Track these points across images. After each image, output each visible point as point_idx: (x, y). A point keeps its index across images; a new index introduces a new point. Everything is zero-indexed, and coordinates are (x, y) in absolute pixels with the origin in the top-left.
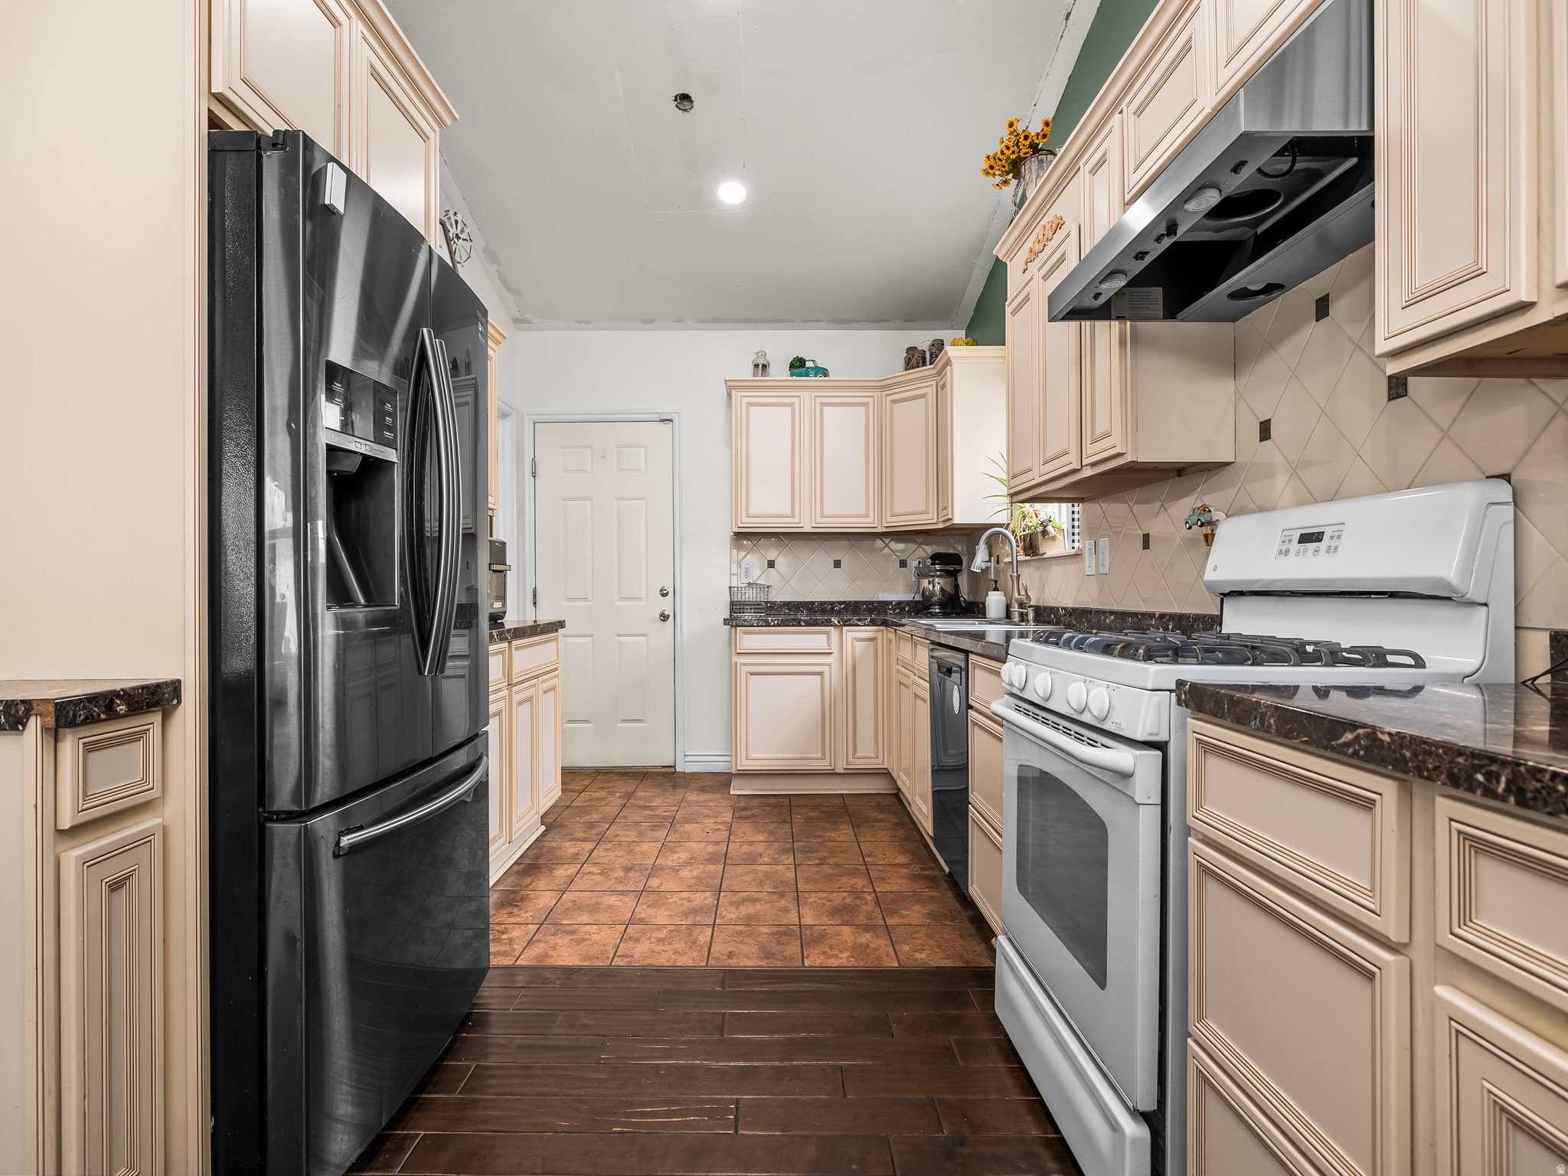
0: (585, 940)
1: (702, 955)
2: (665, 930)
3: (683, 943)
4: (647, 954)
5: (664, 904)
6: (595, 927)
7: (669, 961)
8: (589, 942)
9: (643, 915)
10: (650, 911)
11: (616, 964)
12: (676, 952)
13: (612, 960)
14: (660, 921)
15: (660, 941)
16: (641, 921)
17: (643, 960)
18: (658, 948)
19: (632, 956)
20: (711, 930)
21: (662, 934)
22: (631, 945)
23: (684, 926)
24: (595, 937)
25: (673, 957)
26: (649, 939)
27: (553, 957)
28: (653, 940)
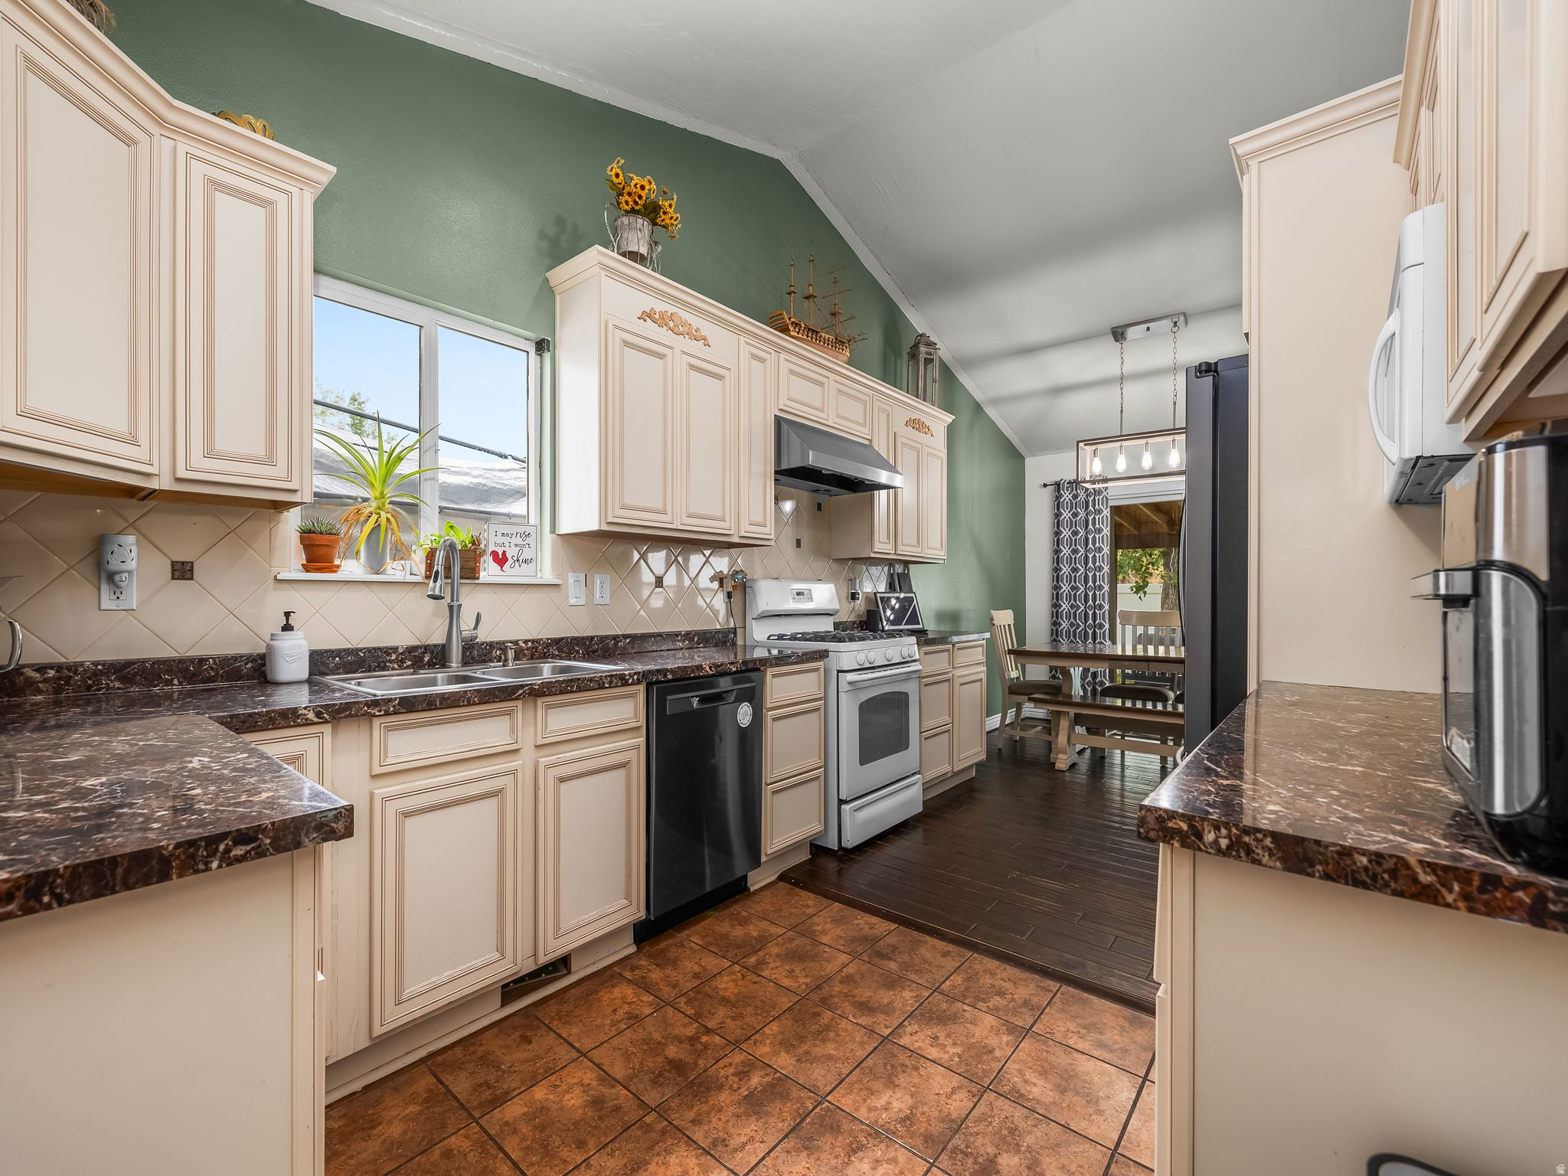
0: (1085, 1027)
1: (971, 963)
2: (990, 1004)
3: (981, 982)
4: (1021, 982)
5: (971, 1046)
6: (1071, 1042)
7: (1005, 969)
8: (1080, 1021)
9: (1005, 1038)
10: (993, 1041)
11: (1056, 984)
12: (993, 974)
13: (1058, 990)
14: (989, 1020)
15: (1001, 993)
16: (1012, 1029)
17: (1027, 979)
18: (1008, 985)
19: (1038, 987)
20: (943, 986)
21: (997, 1001)
22: (1035, 1000)
23: (966, 1002)
24: (1072, 1026)
25: (998, 971)
26: (1013, 1000)
27: (1124, 1018)
28: (1009, 997)
